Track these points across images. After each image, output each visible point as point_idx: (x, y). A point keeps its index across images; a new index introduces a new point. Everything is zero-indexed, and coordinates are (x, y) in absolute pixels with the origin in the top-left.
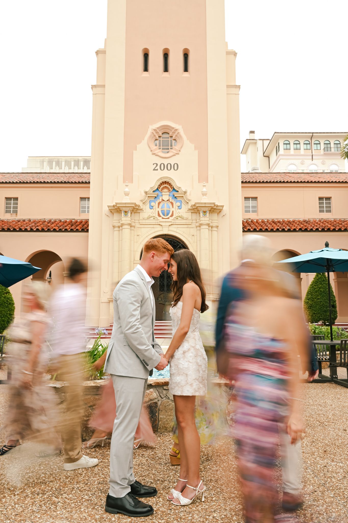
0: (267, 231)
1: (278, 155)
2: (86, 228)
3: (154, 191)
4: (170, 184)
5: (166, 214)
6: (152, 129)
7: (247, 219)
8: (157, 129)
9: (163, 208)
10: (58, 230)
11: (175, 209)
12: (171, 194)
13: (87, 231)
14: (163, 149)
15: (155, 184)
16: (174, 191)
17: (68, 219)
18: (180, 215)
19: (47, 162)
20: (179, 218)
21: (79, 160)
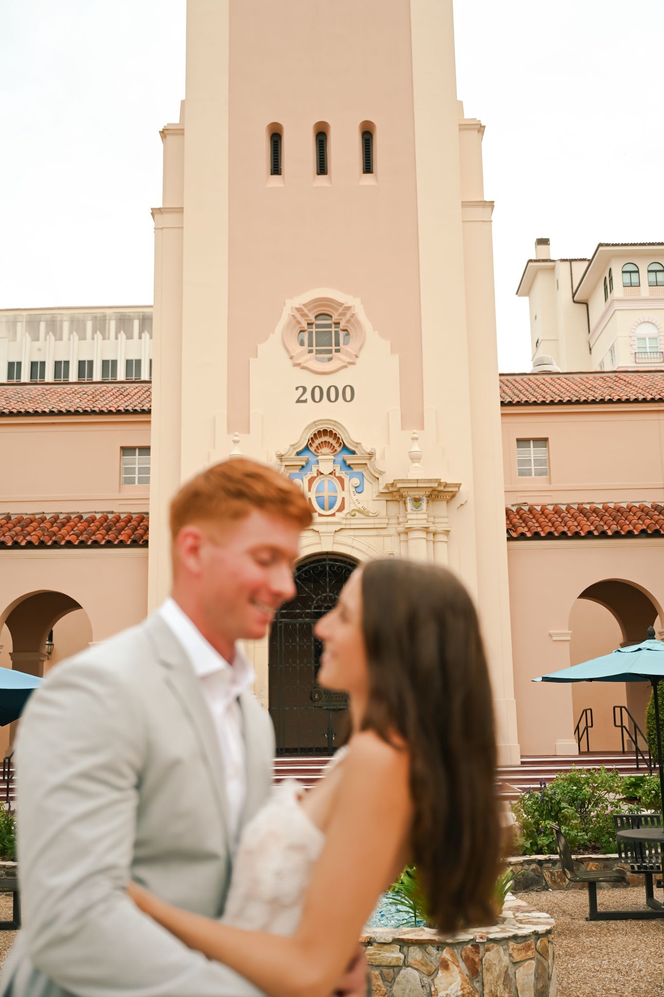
0: (564, 536)
1: (609, 299)
2: (142, 536)
3: (298, 454)
4: (335, 436)
5: (326, 506)
6: (292, 308)
7: (519, 504)
8: (304, 308)
9: (320, 492)
10: (76, 543)
11: (347, 494)
12: (339, 459)
13: (146, 544)
14: (319, 352)
15: (301, 437)
16: (345, 452)
17: (98, 513)
18: (360, 506)
19: (24, 323)
20: (358, 515)
21: (105, 316)
